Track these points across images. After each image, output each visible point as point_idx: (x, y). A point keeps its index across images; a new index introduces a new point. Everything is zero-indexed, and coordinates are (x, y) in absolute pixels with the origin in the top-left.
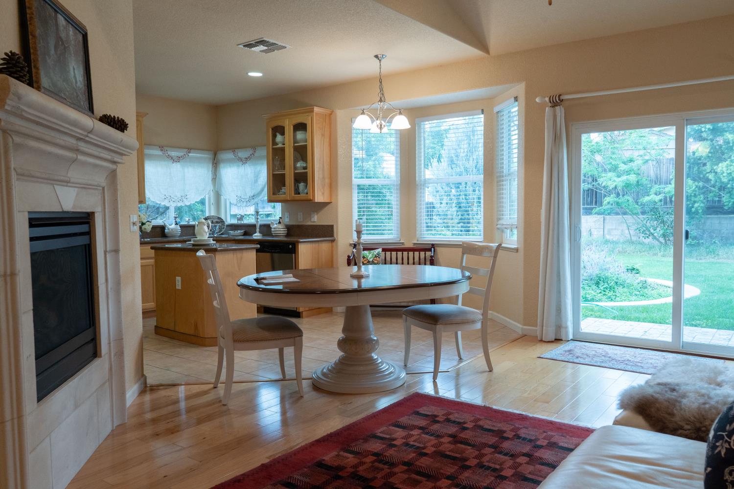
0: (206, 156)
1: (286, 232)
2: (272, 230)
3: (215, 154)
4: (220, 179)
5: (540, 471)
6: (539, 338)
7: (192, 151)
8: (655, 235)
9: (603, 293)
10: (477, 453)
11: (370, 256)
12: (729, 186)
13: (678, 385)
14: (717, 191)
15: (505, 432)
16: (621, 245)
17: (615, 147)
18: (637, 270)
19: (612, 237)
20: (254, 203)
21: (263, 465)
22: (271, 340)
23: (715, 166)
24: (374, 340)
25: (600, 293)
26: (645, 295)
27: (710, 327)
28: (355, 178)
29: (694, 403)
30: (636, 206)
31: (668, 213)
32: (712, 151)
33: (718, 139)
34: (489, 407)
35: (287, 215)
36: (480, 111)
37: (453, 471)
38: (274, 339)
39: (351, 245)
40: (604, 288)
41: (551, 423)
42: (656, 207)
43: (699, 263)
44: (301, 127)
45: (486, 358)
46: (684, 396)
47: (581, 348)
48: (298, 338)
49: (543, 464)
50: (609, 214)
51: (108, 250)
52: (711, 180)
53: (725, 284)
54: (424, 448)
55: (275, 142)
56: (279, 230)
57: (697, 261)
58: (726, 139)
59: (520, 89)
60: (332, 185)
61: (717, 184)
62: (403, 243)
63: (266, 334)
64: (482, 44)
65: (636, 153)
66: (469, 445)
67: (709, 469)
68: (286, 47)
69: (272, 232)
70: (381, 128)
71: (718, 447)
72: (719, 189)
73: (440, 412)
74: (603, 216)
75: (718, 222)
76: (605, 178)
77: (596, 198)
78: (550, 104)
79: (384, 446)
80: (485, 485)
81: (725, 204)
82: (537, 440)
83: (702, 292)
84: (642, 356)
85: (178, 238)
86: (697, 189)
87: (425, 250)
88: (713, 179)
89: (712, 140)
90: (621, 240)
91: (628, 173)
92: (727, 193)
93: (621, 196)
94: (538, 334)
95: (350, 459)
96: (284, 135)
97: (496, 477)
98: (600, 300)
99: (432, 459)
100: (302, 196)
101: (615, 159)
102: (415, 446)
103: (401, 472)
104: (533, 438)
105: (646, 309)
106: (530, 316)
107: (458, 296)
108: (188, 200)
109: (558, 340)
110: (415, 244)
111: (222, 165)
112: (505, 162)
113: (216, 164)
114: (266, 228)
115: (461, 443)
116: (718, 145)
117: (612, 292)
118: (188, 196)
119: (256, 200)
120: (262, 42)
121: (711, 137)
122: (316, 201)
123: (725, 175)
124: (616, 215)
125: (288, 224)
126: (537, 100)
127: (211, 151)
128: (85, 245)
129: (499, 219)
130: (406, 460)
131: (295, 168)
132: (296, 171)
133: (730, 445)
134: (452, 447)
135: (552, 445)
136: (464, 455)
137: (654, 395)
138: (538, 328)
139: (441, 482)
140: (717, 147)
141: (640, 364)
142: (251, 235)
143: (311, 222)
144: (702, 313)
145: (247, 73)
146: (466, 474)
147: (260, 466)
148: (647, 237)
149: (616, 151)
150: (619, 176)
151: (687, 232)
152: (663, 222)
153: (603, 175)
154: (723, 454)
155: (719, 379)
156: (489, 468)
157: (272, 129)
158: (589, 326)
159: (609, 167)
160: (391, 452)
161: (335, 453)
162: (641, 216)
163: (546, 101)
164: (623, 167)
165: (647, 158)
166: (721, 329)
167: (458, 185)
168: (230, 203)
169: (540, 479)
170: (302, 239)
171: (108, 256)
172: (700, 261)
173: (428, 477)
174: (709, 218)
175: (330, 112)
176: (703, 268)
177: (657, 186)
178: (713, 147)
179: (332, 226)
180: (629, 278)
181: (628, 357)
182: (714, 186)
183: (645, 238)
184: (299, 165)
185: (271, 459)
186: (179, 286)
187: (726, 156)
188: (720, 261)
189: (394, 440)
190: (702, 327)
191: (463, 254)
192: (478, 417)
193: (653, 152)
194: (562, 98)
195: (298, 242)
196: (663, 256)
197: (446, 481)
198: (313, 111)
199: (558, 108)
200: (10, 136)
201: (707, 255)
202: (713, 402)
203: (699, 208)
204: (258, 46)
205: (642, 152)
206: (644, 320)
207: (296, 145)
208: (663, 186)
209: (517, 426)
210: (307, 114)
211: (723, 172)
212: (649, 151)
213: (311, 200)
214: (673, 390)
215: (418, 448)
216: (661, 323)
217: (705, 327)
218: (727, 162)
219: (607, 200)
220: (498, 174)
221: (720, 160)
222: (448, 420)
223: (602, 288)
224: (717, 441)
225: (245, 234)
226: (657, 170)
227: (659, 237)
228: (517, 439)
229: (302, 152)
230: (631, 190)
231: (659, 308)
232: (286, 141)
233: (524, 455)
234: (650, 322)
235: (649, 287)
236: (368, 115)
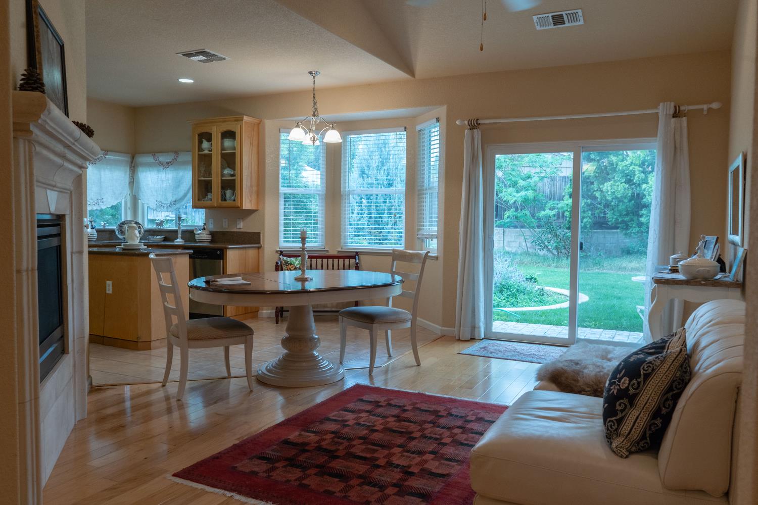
0: (123, 158)
1: (210, 238)
2: (196, 236)
3: (133, 158)
4: (138, 183)
5: (473, 438)
6: (457, 338)
7: (109, 153)
8: (550, 247)
9: (507, 299)
10: (419, 428)
11: (297, 263)
12: (613, 204)
13: (580, 360)
14: (602, 208)
15: (439, 411)
16: (519, 257)
17: (514, 165)
18: (535, 279)
19: (510, 249)
20: (175, 208)
21: (235, 445)
22: (225, 338)
23: (601, 185)
24: (316, 338)
25: (504, 299)
26: (542, 301)
27: (598, 328)
28: (282, 187)
29: (592, 372)
30: (533, 220)
31: (560, 227)
32: (599, 171)
33: (604, 161)
34: (422, 394)
35: (211, 221)
36: (403, 128)
37: (402, 441)
38: (227, 338)
39: (277, 252)
40: (508, 295)
41: (476, 403)
42: (550, 221)
43: (586, 273)
44: (229, 135)
45: (414, 354)
46: (585, 368)
47: (494, 345)
48: (250, 336)
49: (474, 433)
50: (509, 227)
51: (74, 251)
52: (597, 198)
53: (609, 292)
54: (374, 426)
55: (201, 148)
56: (203, 236)
57: (584, 272)
58: (611, 161)
59: (442, 111)
60: (260, 193)
61: (603, 201)
62: (327, 251)
63: (219, 332)
64: (408, 68)
65: (533, 171)
66: (411, 422)
67: (606, 405)
68: (225, 59)
69: (196, 238)
70: (314, 141)
71: (612, 389)
72: (604, 206)
73: (382, 399)
74: (502, 229)
75: (603, 236)
76: (506, 193)
77: (497, 211)
78: (468, 126)
79: (339, 426)
80: (430, 449)
81: (609, 220)
82: (467, 416)
83: (590, 299)
84: (545, 350)
85: (94, 243)
86: (586, 205)
87: (349, 257)
88: (599, 197)
89: (598, 161)
90: (519, 252)
91: (526, 188)
92: (610, 210)
93: (519, 210)
94: (456, 333)
95: (312, 437)
96: (211, 141)
97: (438, 444)
98: (504, 306)
99: (383, 433)
100: (229, 203)
101: (514, 176)
102: (365, 425)
103: (359, 444)
104: (464, 415)
105: (543, 313)
106: (449, 318)
107: (388, 299)
108: (104, 203)
109: (473, 339)
110: (339, 252)
111: (140, 169)
112: (426, 177)
113: (133, 168)
114: (189, 234)
115: (404, 421)
116: (604, 166)
117: (514, 299)
118: (104, 200)
119: (178, 206)
120: (202, 53)
121: (598, 158)
122: (244, 208)
123: (609, 193)
124: (515, 228)
125: (211, 230)
126: (458, 122)
127: (128, 153)
128: (57, 246)
129: (419, 229)
130: (361, 436)
131: (222, 175)
132: (223, 178)
133: (619, 386)
134: (397, 424)
135: (480, 420)
136: (409, 430)
137: (563, 367)
138: (456, 329)
139: (393, 449)
140: (603, 168)
141: (543, 357)
142: (173, 241)
143: (237, 229)
144: (591, 316)
145: (178, 80)
146: (413, 443)
147: (231, 447)
148: (542, 249)
149: (516, 168)
150: (517, 192)
151: (581, 244)
152: (556, 236)
153: (504, 190)
154: (615, 393)
155: (610, 356)
156: (431, 438)
157: (199, 135)
158: (498, 327)
159: (509, 183)
160: (346, 430)
161: (297, 433)
162: (537, 230)
163: (465, 124)
164: (521, 183)
165: (543, 175)
166: (606, 329)
167: (368, 197)
168: (148, 207)
169: (473, 443)
170: (230, 245)
171: (74, 256)
172: (588, 272)
173: (383, 447)
174: (595, 232)
175: (259, 122)
176: (590, 278)
177: (551, 202)
178: (599, 167)
179: (258, 234)
180: (529, 286)
181: (533, 352)
182: (600, 204)
183: (540, 250)
184: (226, 172)
185: (241, 440)
186: (109, 290)
187: (610, 176)
188: (605, 271)
189: (346, 421)
190: (591, 328)
191: (393, 260)
192: (415, 401)
193: (548, 170)
194: (479, 122)
195: (227, 248)
196: (556, 267)
197: (399, 449)
198: (242, 120)
199: (475, 131)
200: (34, 145)
201: (594, 266)
202: (605, 371)
203: (587, 223)
204: (198, 56)
205: (538, 170)
206: (543, 323)
207: (223, 152)
208: (556, 202)
209: (449, 406)
210: (236, 122)
211: (608, 191)
212: (544, 169)
213: (239, 207)
214: (577, 364)
215: (369, 426)
216: (557, 325)
217: (594, 328)
218: (611, 182)
219: (507, 213)
220: (419, 188)
221: (606, 180)
222: (390, 405)
223: (506, 295)
224: (611, 386)
225: (165, 239)
226: (551, 187)
227: (553, 249)
228: (450, 416)
229: (230, 160)
230: (528, 205)
231: (556, 312)
232: (214, 148)
233: (458, 427)
234: (548, 324)
235: (545, 295)
236: (302, 128)
